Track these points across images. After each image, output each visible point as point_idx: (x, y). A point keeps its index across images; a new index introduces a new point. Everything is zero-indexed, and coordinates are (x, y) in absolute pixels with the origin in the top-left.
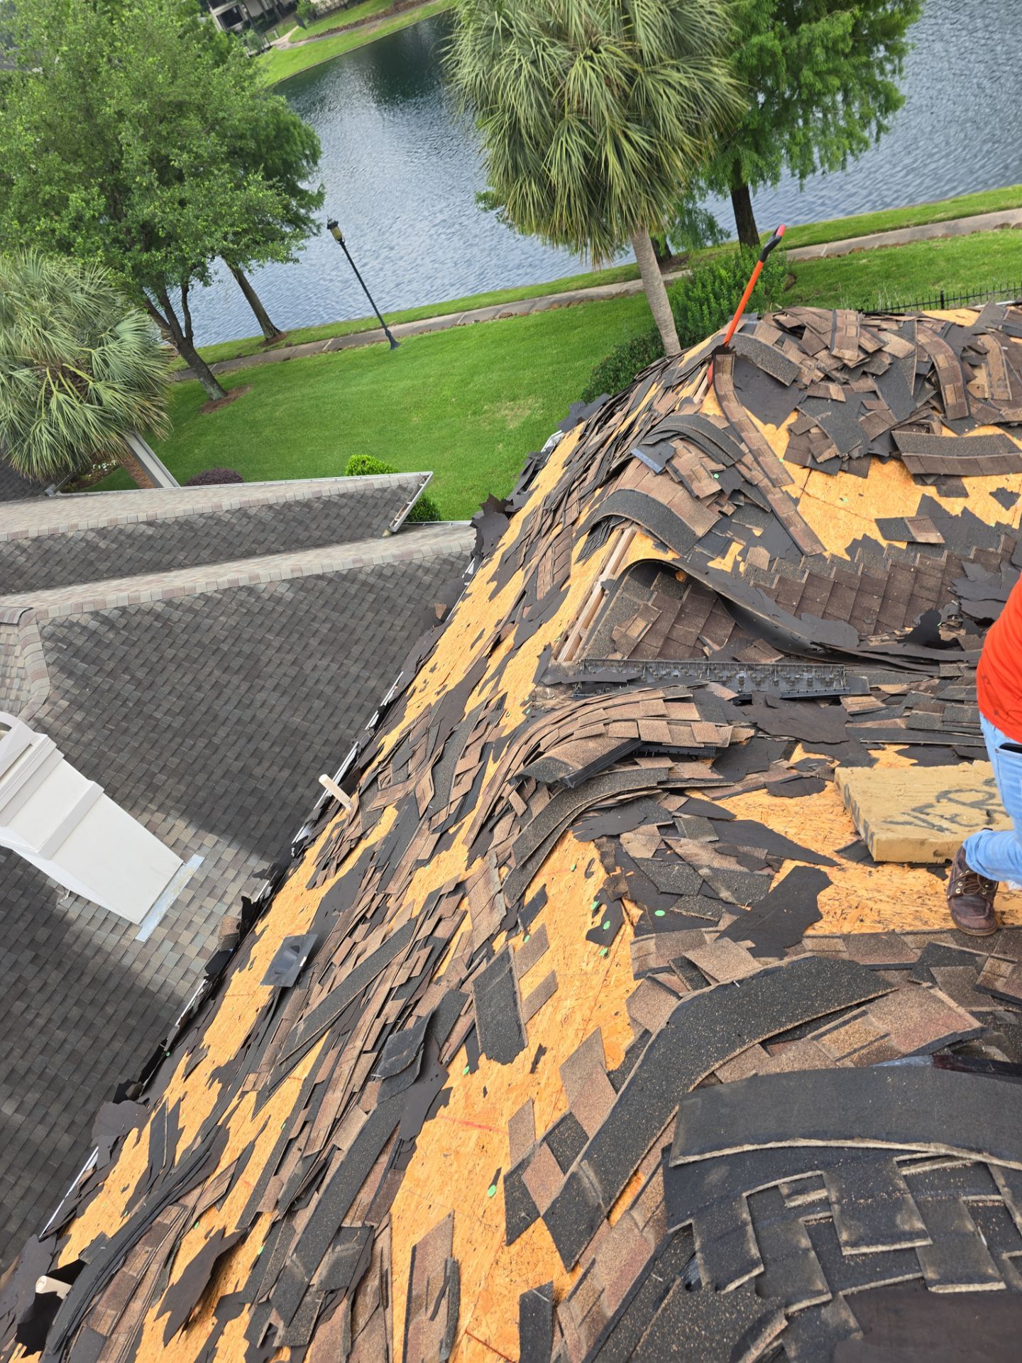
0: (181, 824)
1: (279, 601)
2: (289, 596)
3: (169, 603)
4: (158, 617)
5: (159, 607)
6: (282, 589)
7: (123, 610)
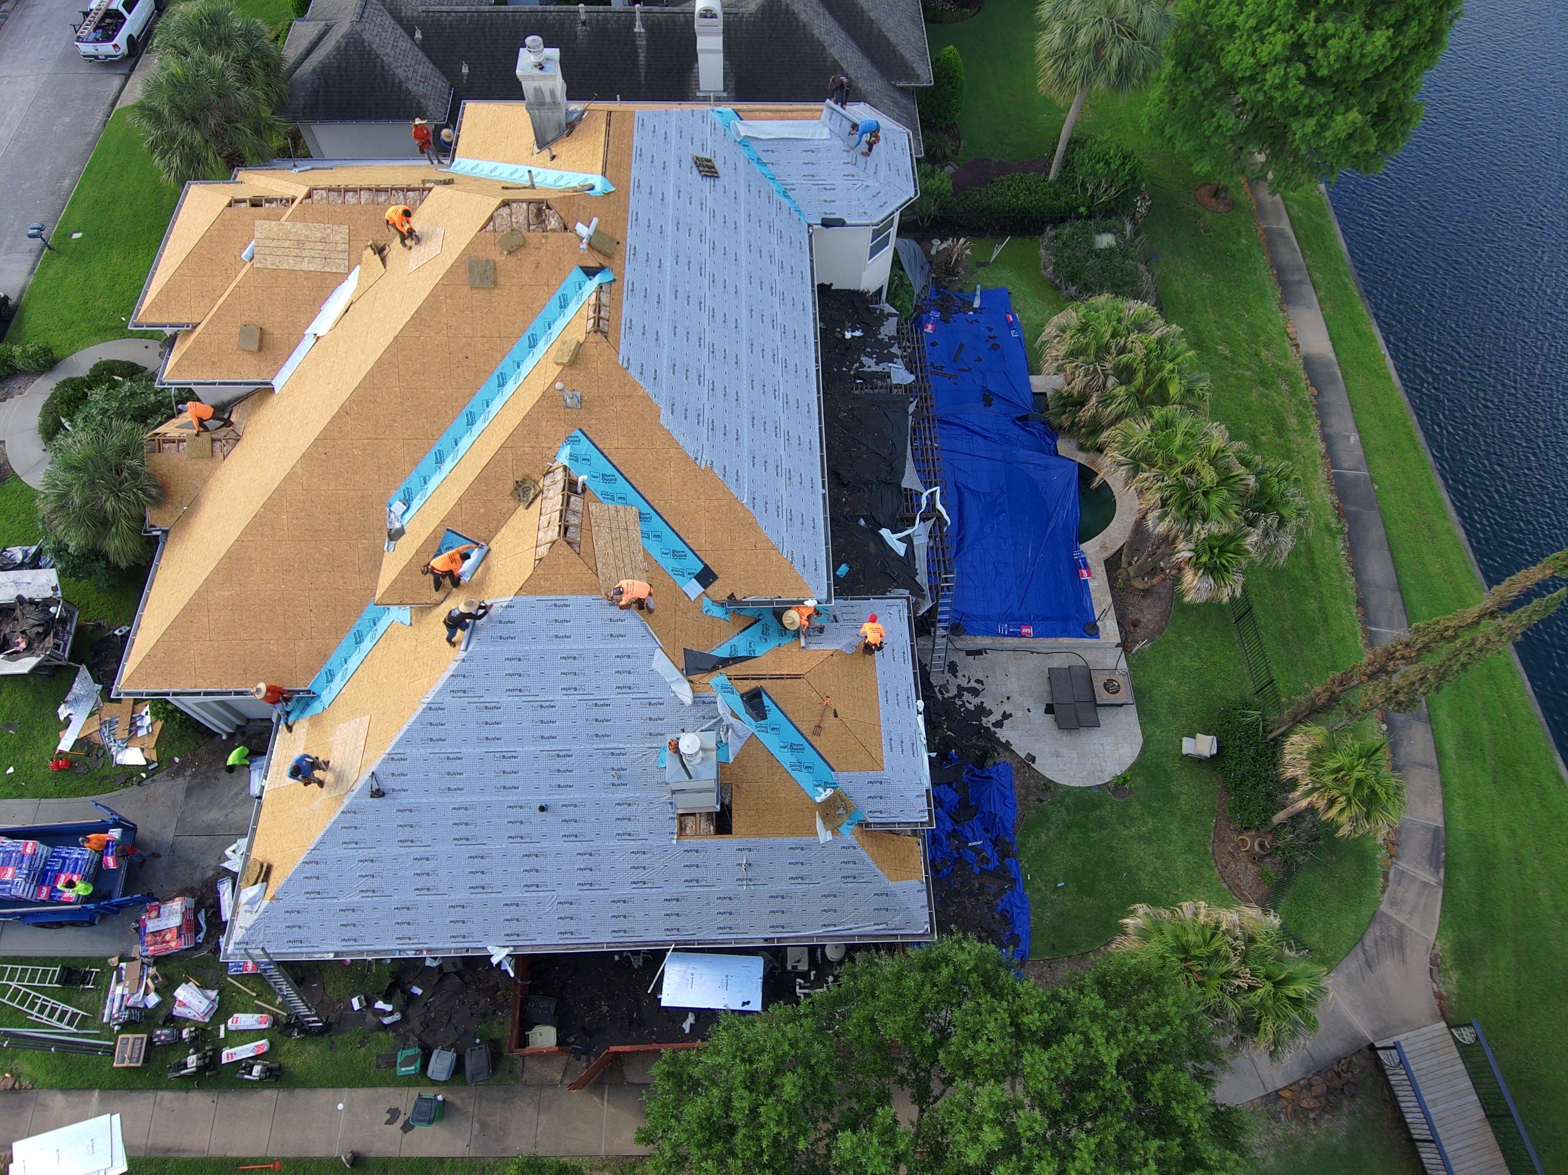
0: (733, 82)
1: (825, 61)
2: (829, 63)
3: (804, 25)
4: (797, 26)
5: (801, 24)
6: (830, 59)
7: (794, 12)
